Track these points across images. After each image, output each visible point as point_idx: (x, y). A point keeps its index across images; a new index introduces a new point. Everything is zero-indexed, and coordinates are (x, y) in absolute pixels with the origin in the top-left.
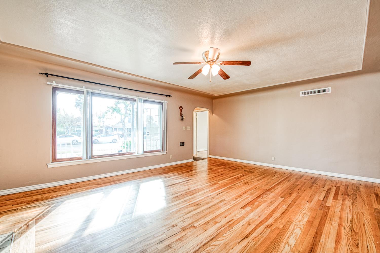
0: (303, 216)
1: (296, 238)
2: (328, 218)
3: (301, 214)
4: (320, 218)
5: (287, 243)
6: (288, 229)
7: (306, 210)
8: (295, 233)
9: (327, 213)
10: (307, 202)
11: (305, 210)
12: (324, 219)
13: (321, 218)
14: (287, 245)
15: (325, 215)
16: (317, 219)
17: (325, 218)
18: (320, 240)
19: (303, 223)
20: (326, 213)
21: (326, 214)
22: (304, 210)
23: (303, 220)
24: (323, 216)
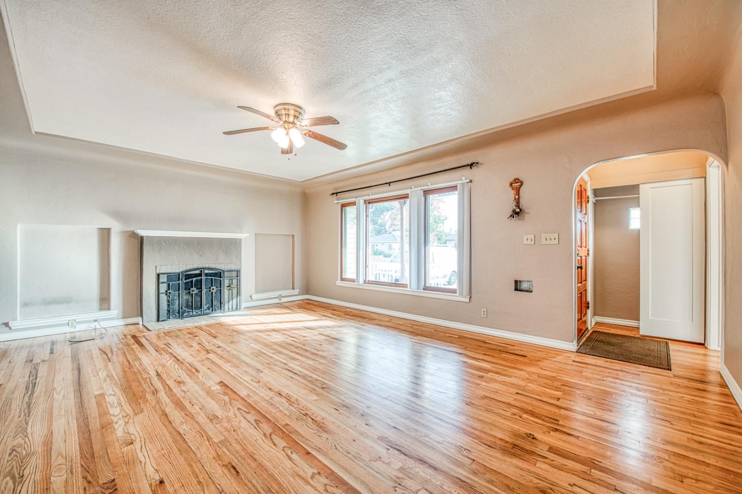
0: (130, 435)
1: (110, 404)
2: (80, 469)
3: (137, 436)
4: (95, 456)
5: (114, 395)
6: (130, 404)
7: (138, 451)
8: (117, 406)
9: (86, 484)
10: (162, 482)
11: (141, 451)
12: (87, 459)
13: (93, 457)
14: (113, 393)
15: (88, 472)
16: (102, 449)
17: (85, 463)
18: (77, 421)
19: (118, 425)
20: (89, 482)
21: (89, 478)
22: (141, 448)
23: (124, 429)
24: (92, 467)
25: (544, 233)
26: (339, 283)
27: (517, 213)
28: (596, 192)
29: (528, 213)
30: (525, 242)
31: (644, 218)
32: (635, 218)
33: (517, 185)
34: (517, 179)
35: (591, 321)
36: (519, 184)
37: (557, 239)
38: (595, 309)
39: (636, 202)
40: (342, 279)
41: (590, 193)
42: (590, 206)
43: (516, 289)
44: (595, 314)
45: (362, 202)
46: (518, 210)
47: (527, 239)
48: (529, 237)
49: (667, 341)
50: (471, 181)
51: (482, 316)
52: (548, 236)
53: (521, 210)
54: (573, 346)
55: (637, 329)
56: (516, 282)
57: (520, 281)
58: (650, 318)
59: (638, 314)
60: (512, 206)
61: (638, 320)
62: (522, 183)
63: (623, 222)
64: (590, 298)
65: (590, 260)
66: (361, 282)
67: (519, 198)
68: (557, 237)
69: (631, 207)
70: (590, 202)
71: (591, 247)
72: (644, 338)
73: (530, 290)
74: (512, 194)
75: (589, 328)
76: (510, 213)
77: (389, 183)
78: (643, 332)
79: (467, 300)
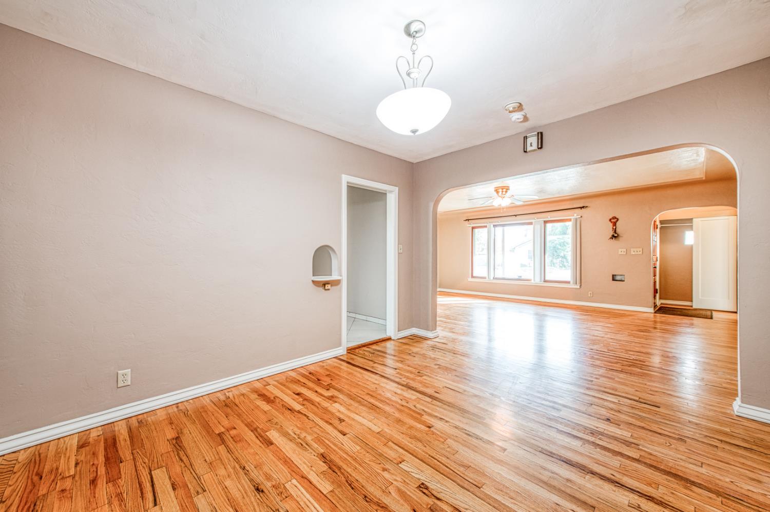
25: (633, 248)
26: (470, 279)
27: (615, 236)
28: (661, 222)
29: (622, 237)
30: (620, 253)
31: (696, 237)
32: (689, 238)
33: (614, 221)
34: (615, 217)
35: (659, 302)
36: (616, 220)
37: (641, 251)
38: (660, 295)
39: (691, 228)
40: (472, 277)
41: (658, 223)
42: (658, 230)
43: (613, 280)
44: (660, 298)
45: (492, 226)
46: (616, 235)
47: (622, 251)
48: (623, 250)
49: (711, 311)
50: (581, 217)
51: (589, 296)
52: (635, 250)
53: (618, 235)
54: (652, 310)
55: (692, 306)
56: (613, 275)
57: (615, 275)
58: (700, 298)
59: (692, 298)
60: (612, 233)
61: (692, 301)
62: (618, 220)
63: (681, 240)
64: (658, 287)
65: (658, 263)
66: (492, 278)
67: (615, 228)
68: (641, 250)
69: (688, 231)
70: (659, 228)
71: (658, 255)
72: (696, 310)
73: (623, 280)
74: (611, 225)
75: (658, 305)
76: (610, 236)
77: (516, 215)
78: (694, 307)
79: (579, 287)
